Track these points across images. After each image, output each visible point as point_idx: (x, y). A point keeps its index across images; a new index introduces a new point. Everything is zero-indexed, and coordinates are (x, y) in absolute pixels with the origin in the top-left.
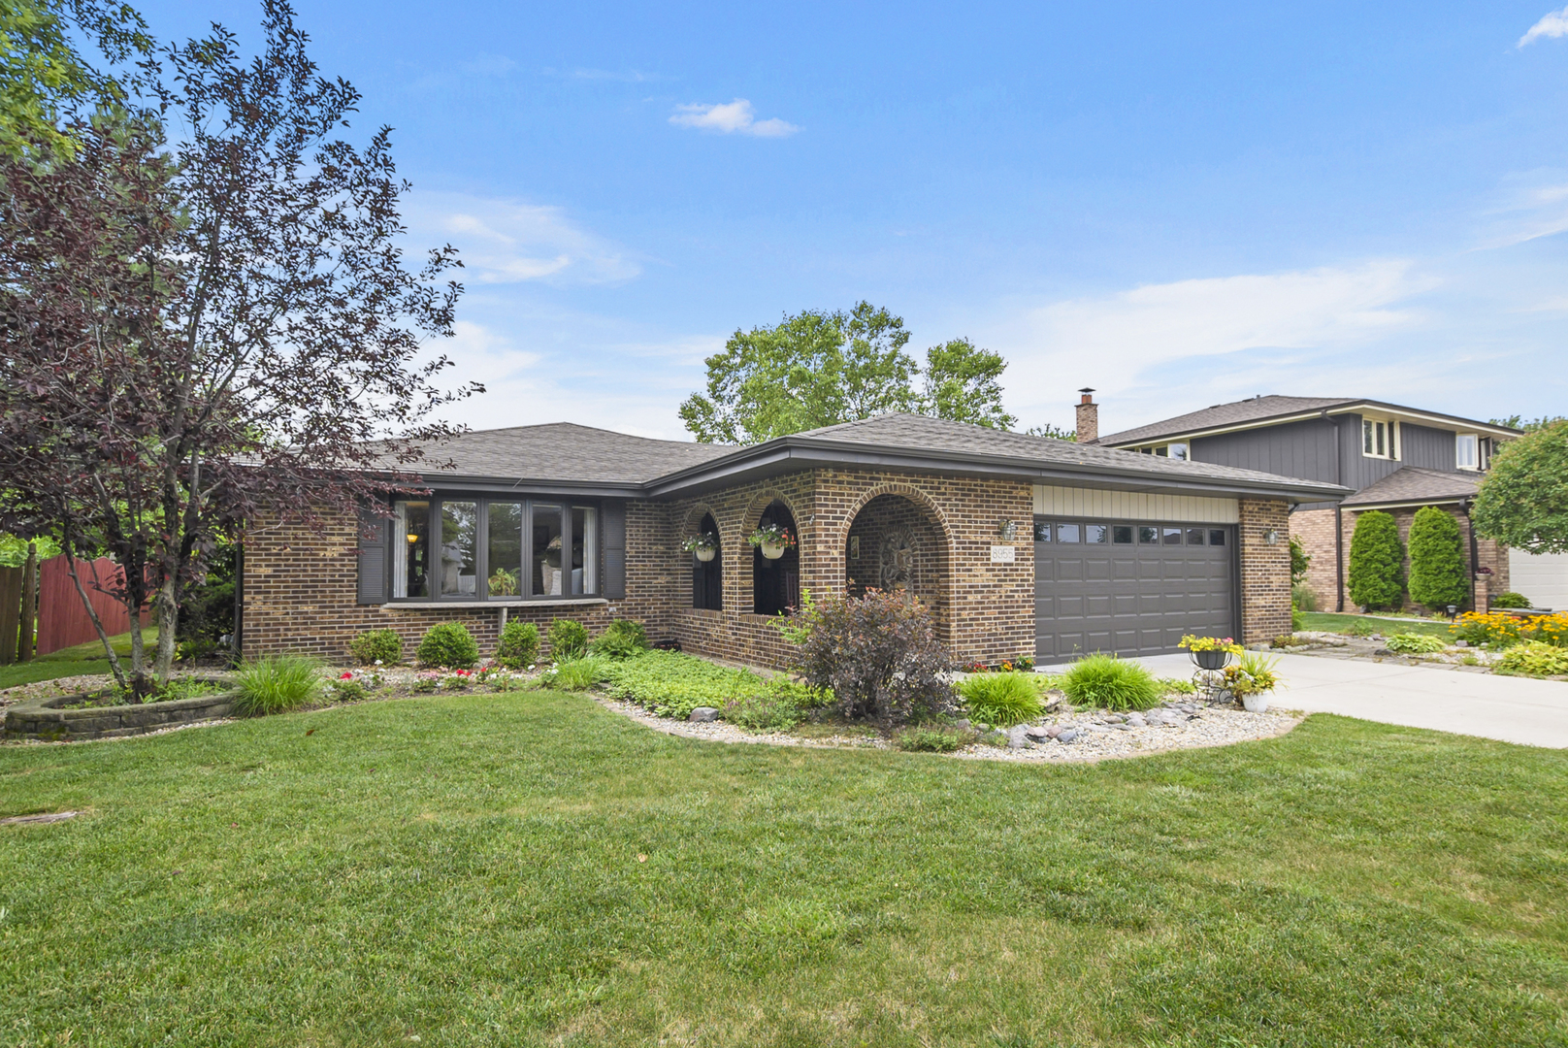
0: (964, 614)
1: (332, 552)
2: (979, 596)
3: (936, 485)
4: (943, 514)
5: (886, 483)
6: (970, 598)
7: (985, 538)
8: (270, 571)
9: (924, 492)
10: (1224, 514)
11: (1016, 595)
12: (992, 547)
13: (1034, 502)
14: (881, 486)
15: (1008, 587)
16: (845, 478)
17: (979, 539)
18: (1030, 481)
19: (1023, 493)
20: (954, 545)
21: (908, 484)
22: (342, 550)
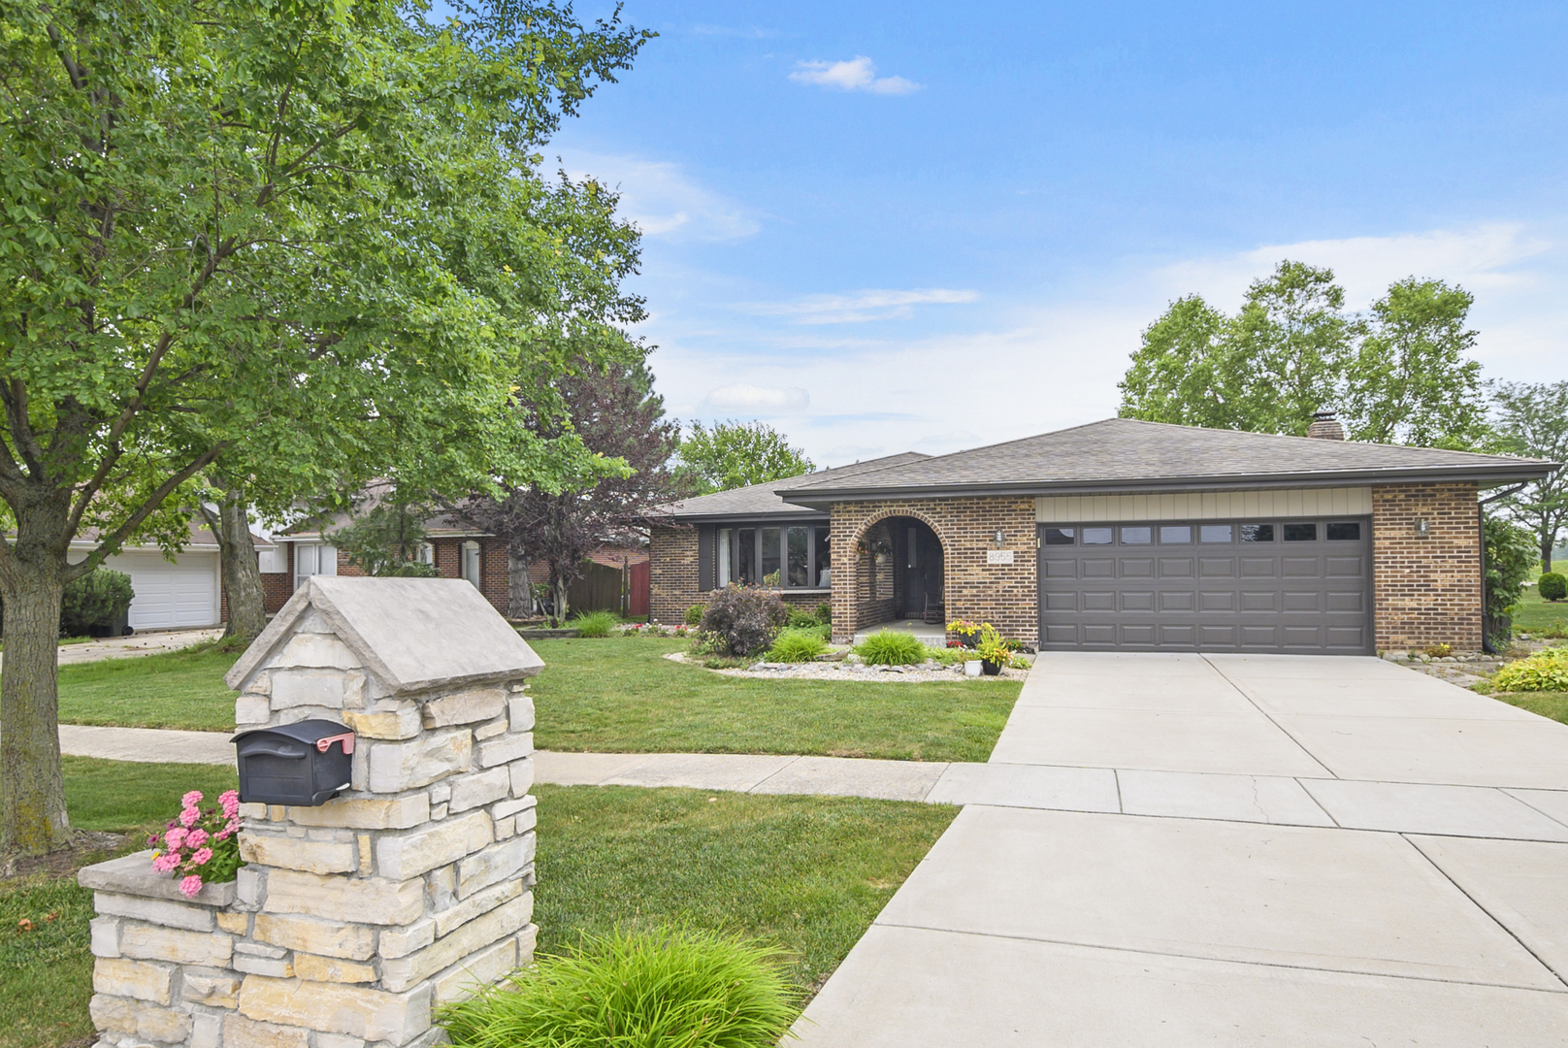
0: (959, 604)
1: (687, 560)
2: (974, 591)
3: (932, 506)
4: (940, 529)
5: (887, 509)
6: (965, 592)
7: (981, 545)
8: (660, 572)
9: (921, 513)
10: (1352, 505)
11: (1015, 590)
12: (988, 552)
13: (1037, 512)
14: (883, 512)
15: (1005, 583)
16: (853, 509)
17: (974, 546)
18: (1032, 497)
19: (1026, 506)
20: (950, 551)
21: (907, 508)
22: (692, 559)
